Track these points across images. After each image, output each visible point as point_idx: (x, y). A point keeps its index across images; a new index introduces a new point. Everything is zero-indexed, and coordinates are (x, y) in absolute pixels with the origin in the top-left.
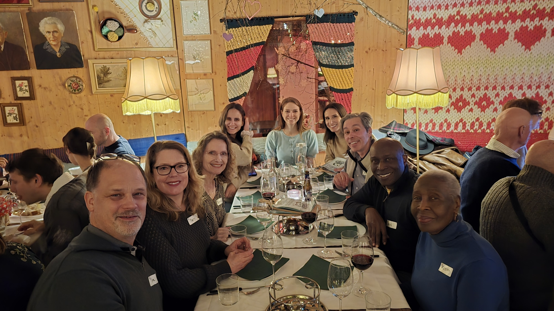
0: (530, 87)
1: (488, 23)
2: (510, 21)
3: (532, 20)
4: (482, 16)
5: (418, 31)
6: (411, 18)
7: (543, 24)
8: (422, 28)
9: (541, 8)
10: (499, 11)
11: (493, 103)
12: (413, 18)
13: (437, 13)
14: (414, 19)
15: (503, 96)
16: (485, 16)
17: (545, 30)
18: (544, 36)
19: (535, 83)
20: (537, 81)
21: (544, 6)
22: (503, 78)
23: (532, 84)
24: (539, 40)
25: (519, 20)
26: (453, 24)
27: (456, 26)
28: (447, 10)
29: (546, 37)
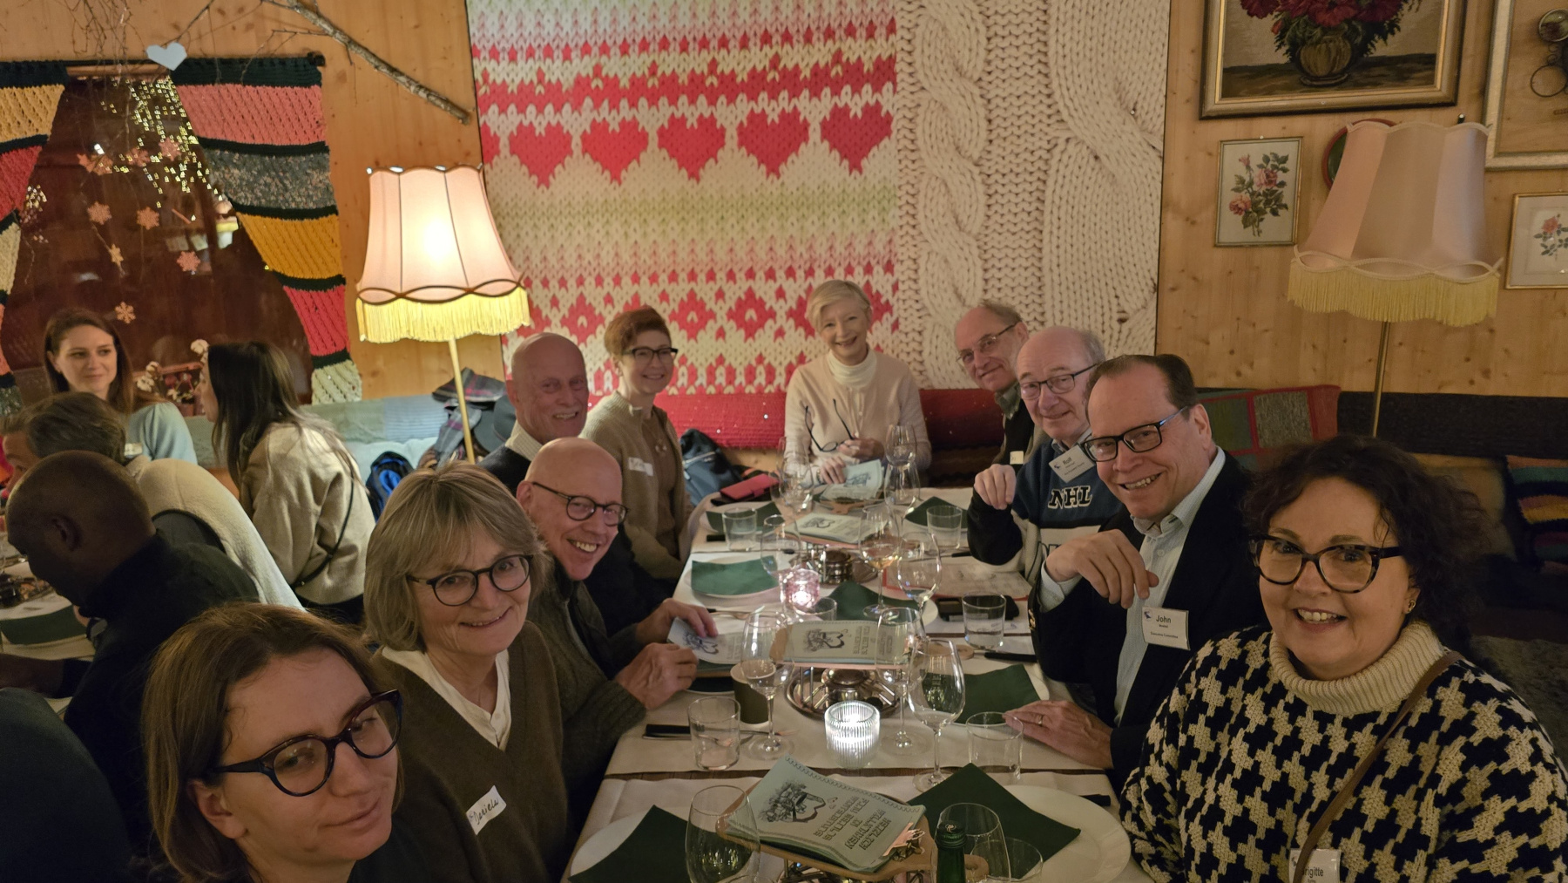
0: (790, 273)
1: (673, 101)
2: (722, 99)
3: (773, 96)
4: (657, 83)
5: (503, 116)
6: (480, 80)
7: (800, 108)
8: (512, 108)
9: (790, 66)
10: (693, 71)
11: (712, 315)
12: (486, 81)
13: (544, 69)
14: (491, 80)
15: (735, 298)
16: (662, 83)
17: (806, 125)
18: (806, 139)
19: (802, 263)
20: (806, 256)
21: (794, 62)
22: (726, 248)
23: (795, 266)
24: (796, 149)
25: (742, 97)
26: (588, 102)
27: (597, 106)
28: (567, 63)
29: (811, 142)
